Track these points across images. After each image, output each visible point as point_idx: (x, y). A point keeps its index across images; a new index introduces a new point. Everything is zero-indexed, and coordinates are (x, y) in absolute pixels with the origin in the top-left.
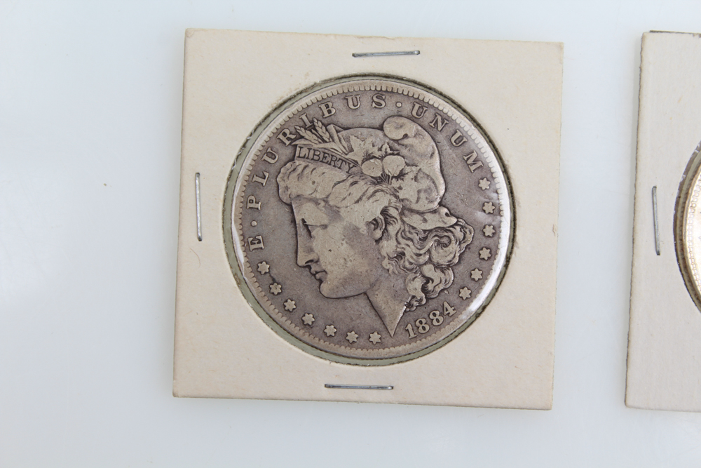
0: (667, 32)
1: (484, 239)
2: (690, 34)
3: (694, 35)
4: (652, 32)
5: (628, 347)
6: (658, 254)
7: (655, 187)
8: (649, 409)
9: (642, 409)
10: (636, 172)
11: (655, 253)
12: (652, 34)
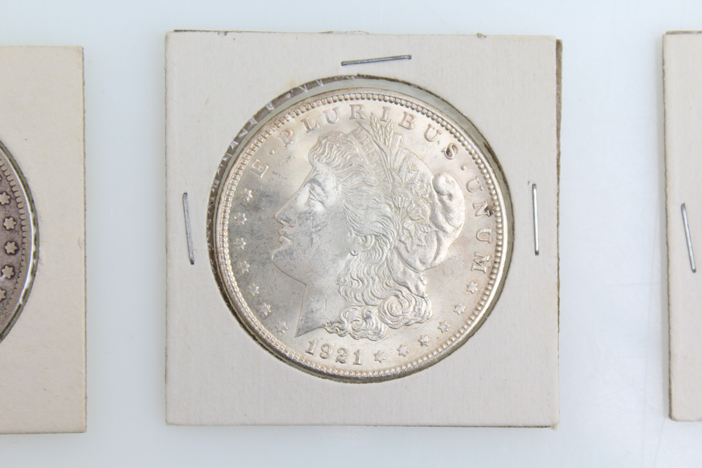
0: (191, 31)
1: (6, 256)
2: (215, 31)
3: (219, 32)
4: (176, 31)
5: (166, 362)
6: (192, 263)
7: (186, 194)
8: (190, 425)
9: (183, 425)
10: (166, 178)
11: (189, 263)
12: (177, 33)
